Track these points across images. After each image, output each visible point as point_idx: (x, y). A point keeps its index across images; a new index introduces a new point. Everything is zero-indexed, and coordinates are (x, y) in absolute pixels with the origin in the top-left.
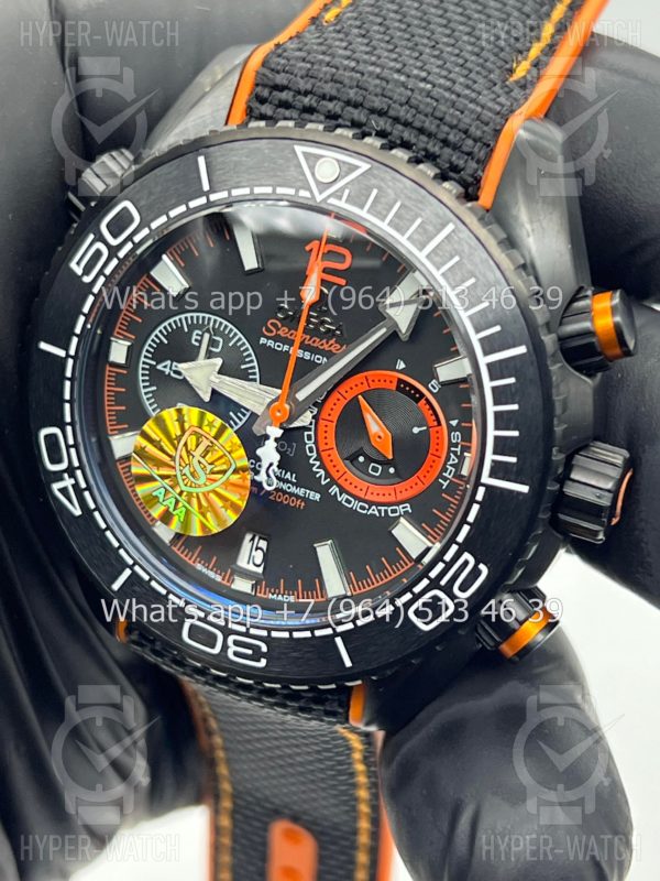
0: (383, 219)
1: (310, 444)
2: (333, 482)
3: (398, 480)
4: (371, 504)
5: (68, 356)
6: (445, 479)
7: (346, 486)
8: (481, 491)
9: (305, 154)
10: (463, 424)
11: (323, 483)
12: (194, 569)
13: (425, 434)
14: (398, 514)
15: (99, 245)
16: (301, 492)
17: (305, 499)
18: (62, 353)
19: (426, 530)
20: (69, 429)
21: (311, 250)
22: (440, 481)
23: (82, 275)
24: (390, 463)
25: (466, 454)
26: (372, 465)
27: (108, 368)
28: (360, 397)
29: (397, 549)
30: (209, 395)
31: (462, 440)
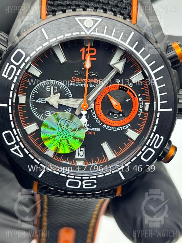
0: (111, 35)
1: (94, 113)
2: (104, 123)
3: (124, 117)
4: (117, 127)
5: (9, 106)
6: (140, 113)
7: (108, 123)
8: (159, 114)
9: (79, 20)
10: (142, 95)
11: (100, 125)
12: (62, 163)
13: (131, 102)
14: (126, 128)
15: (12, 66)
16: (93, 129)
17: (94, 131)
18: (6, 105)
19: (136, 131)
20: (14, 130)
21: (82, 51)
22: (138, 114)
23: (8, 78)
24: (121, 113)
25: (145, 104)
26: (114, 115)
27: (19, 106)
28: (108, 94)
29: (128, 139)
30: (58, 106)
31: (143, 100)
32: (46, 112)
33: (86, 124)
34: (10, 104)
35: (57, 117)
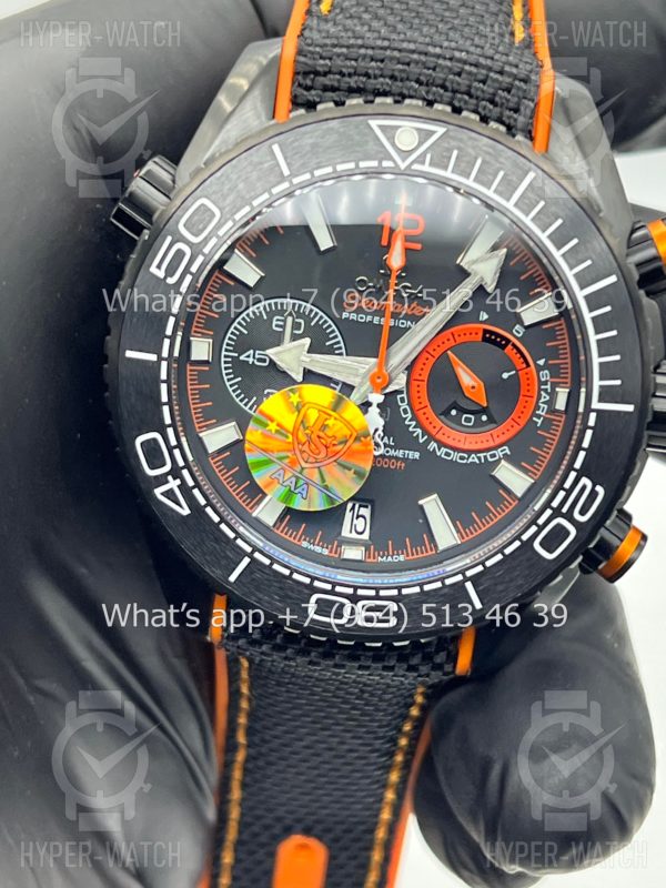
0: (468, 177)
1: (404, 406)
2: (432, 438)
3: (492, 425)
4: (470, 452)
5: (160, 359)
6: (539, 416)
7: (444, 439)
8: (593, 416)
9: (381, 127)
10: (550, 362)
11: (421, 441)
12: (300, 546)
13: (515, 378)
14: (497, 458)
15: (180, 245)
16: (400, 453)
17: (405, 459)
18: (153, 357)
19: (525, 468)
20: (170, 431)
22: (535, 419)
23: (165, 278)
24: (484, 411)
25: (557, 389)
26: (465, 416)
27: (189, 367)
28: (449, 352)
29: (501, 491)
30: (301, 375)
31: (551, 377)
32: (266, 392)
33: (378, 433)
34: (165, 354)
35: (295, 399)
